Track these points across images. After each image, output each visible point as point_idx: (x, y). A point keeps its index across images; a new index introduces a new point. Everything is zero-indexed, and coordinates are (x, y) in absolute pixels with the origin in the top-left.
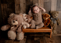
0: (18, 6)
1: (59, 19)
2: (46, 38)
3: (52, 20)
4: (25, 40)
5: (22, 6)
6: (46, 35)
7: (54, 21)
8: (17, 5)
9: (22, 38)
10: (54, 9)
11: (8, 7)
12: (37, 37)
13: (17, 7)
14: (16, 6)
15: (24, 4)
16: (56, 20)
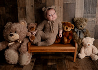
0: (23, 10)
1: (88, 31)
2: (67, 63)
3: (77, 32)
4: (32, 66)
5: (29, 10)
6: (68, 57)
7: (80, 34)
8: (21, 9)
9: (27, 62)
10: (80, 14)
11: (7, 13)
12: (52, 60)
13: (20, 12)
14: (19, 10)
15: (32, 6)
16: (83, 32)
